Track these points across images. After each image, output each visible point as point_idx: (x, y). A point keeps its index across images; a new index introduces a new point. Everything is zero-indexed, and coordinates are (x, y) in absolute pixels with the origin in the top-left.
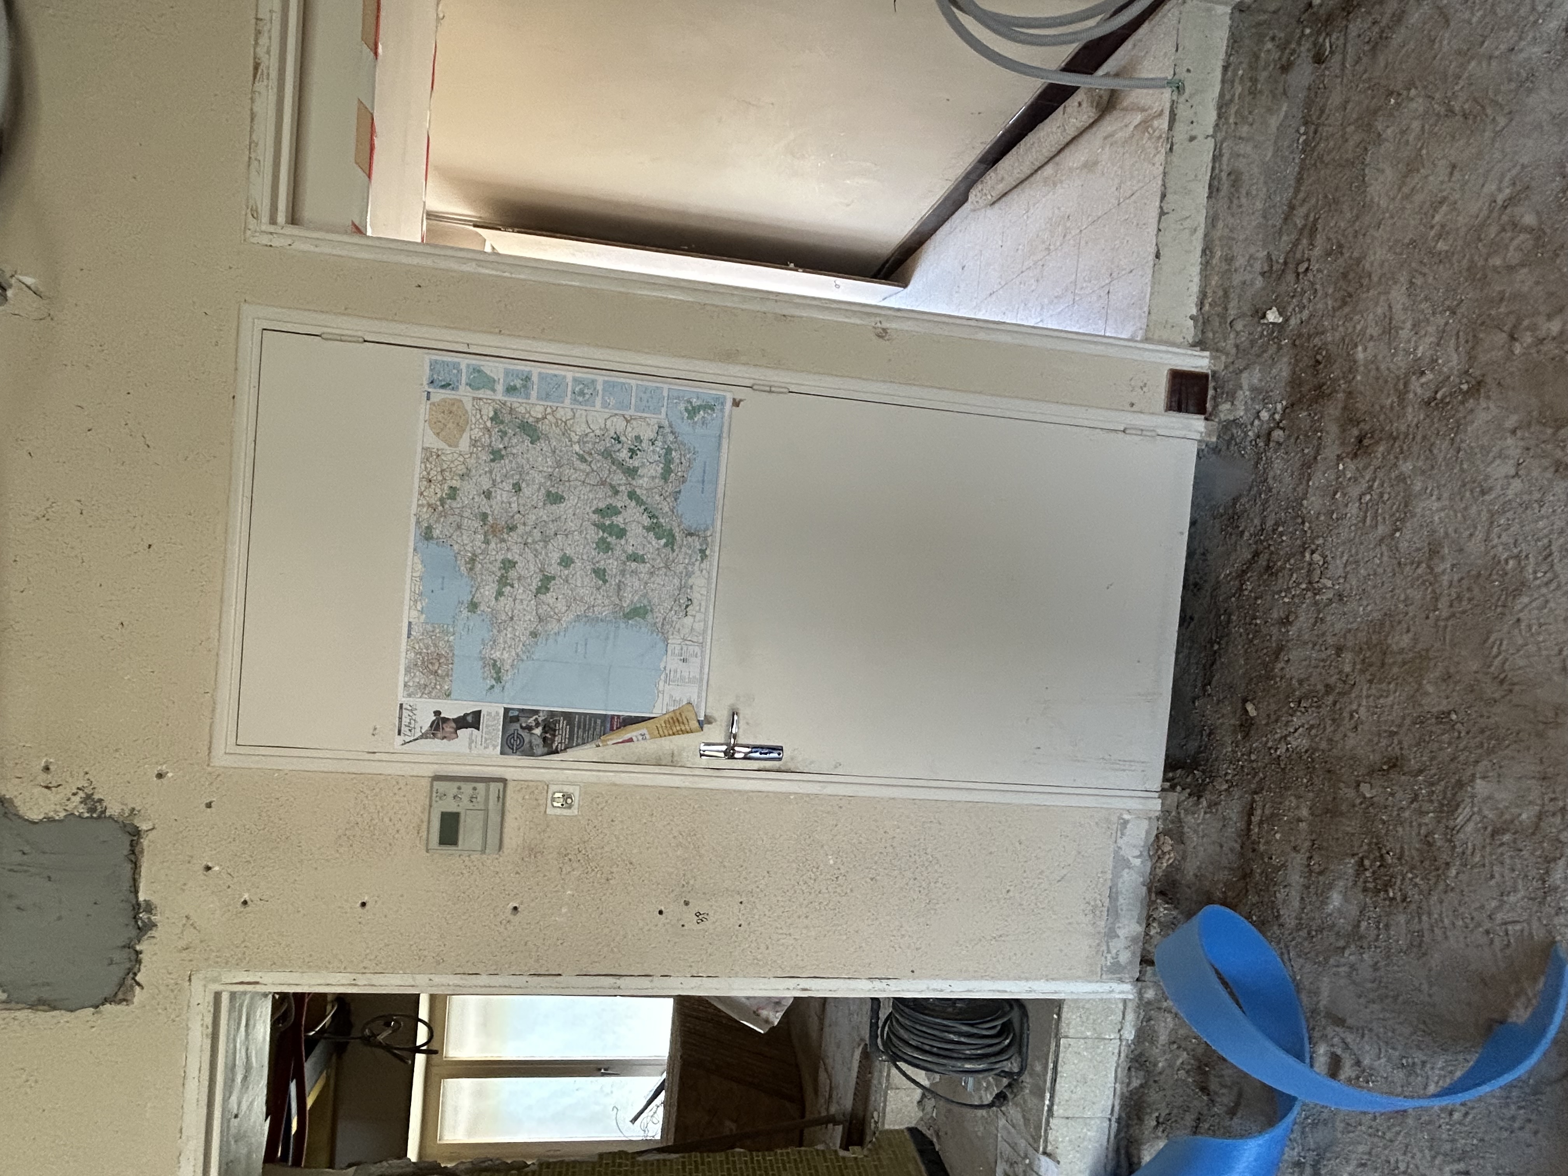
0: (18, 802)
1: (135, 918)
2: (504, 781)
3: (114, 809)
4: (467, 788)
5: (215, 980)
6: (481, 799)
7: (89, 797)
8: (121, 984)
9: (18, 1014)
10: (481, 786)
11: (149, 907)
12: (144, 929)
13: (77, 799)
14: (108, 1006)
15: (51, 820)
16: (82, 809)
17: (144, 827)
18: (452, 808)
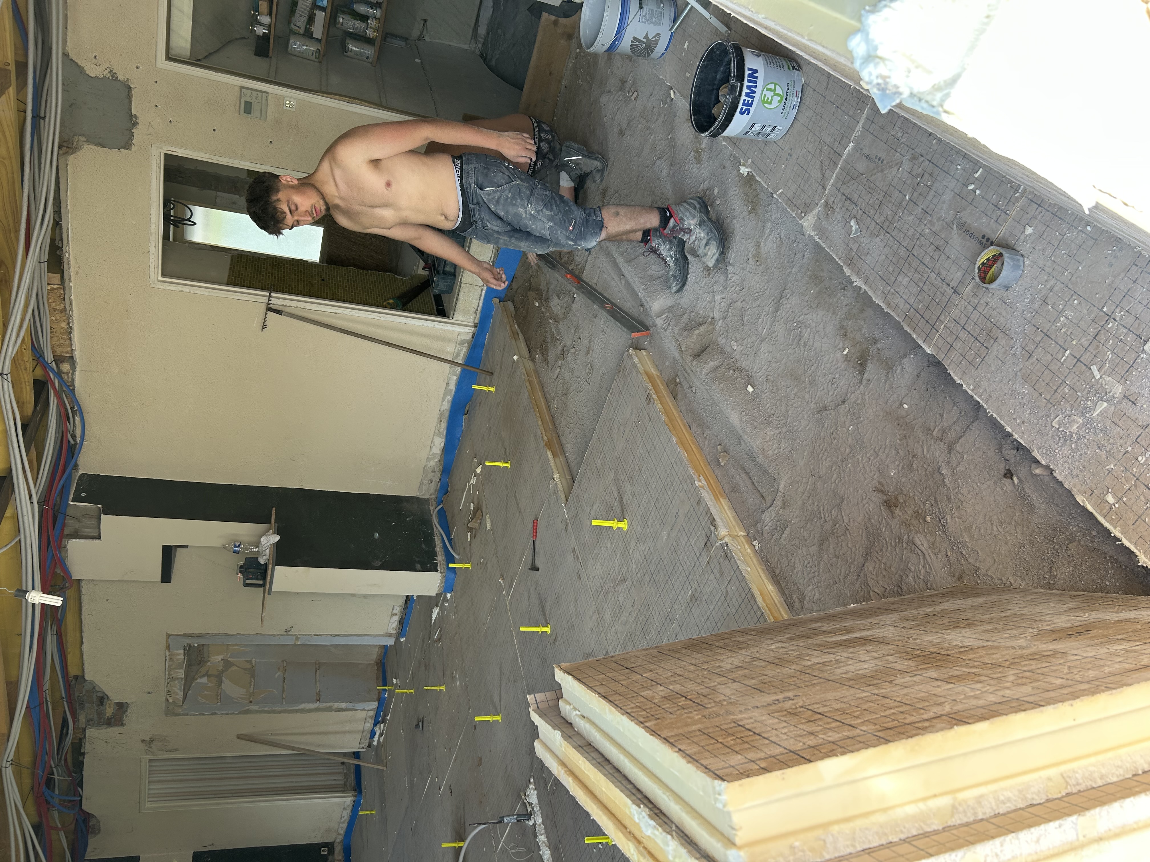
0: (85, 69)
1: (131, 120)
2: (267, 93)
3: (121, 78)
4: (255, 93)
5: (161, 148)
6: (260, 98)
7: (111, 71)
8: (127, 142)
9: (92, 147)
10: (260, 94)
11: (136, 116)
12: (135, 124)
13: (107, 71)
14: (123, 150)
15: (98, 78)
16: (109, 75)
17: (132, 86)
18: (249, 100)
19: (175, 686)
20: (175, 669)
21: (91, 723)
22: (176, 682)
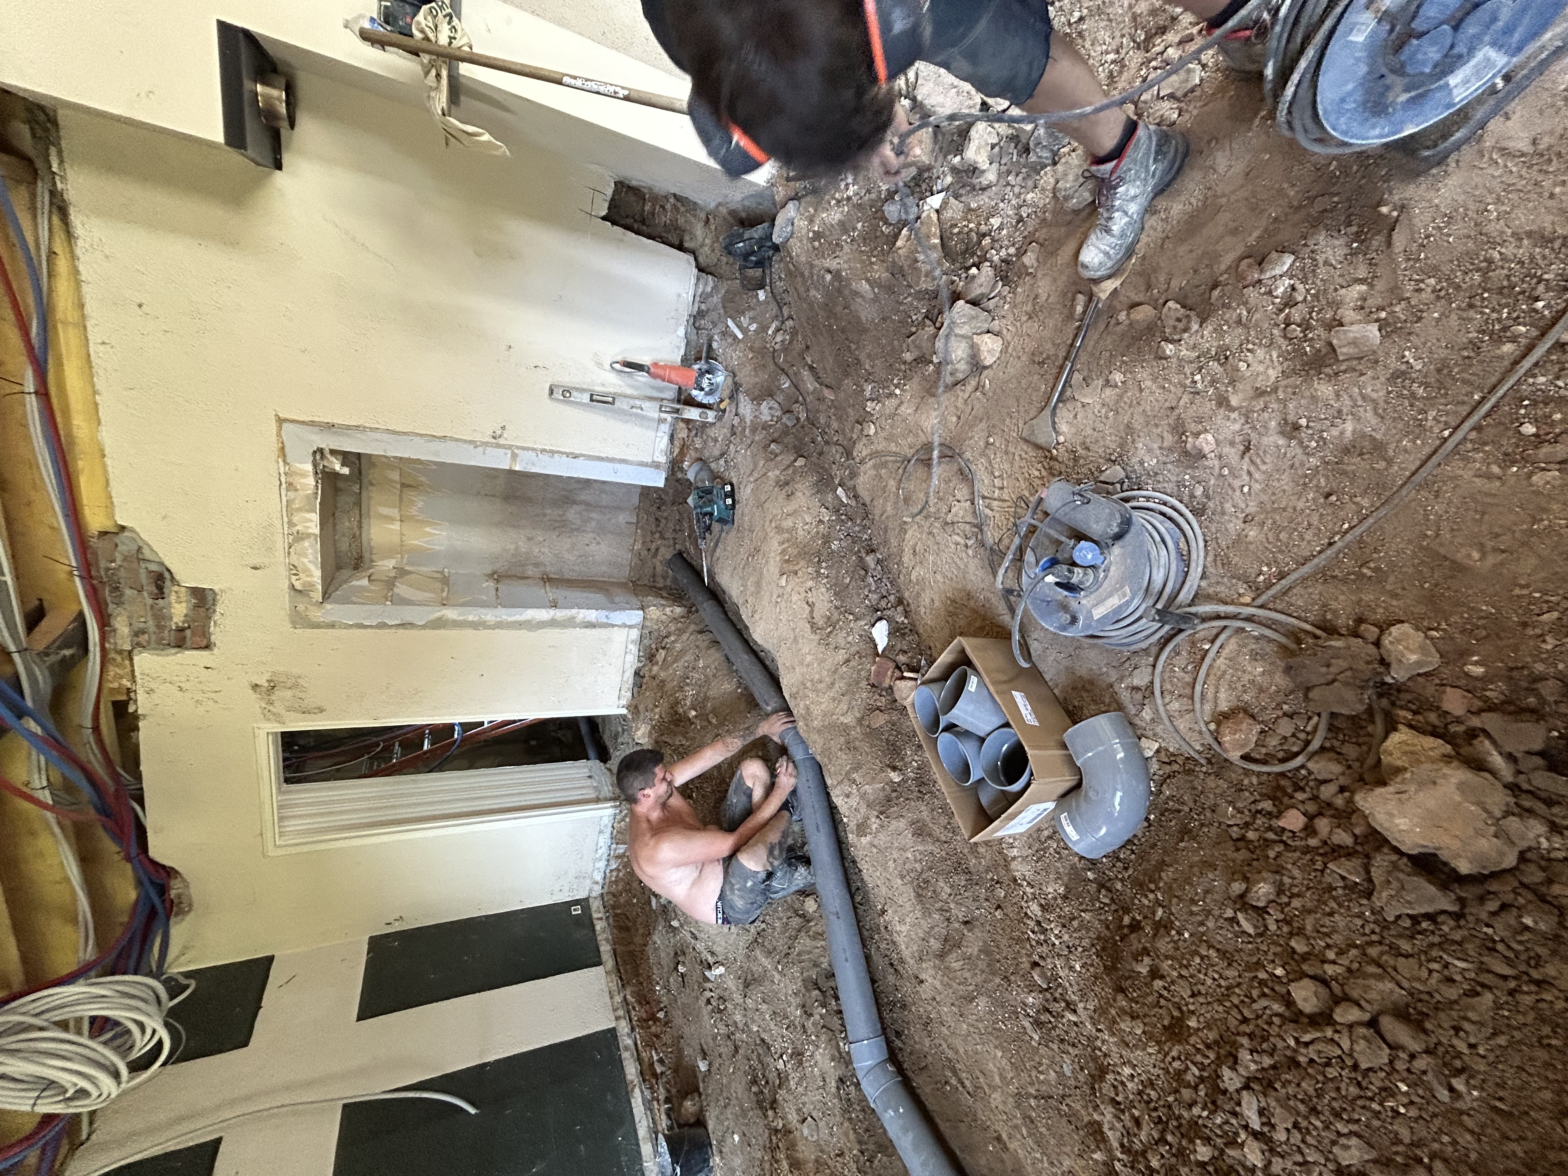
19: (305, 555)
20: (299, 510)
21: (143, 638)
22: (306, 544)
